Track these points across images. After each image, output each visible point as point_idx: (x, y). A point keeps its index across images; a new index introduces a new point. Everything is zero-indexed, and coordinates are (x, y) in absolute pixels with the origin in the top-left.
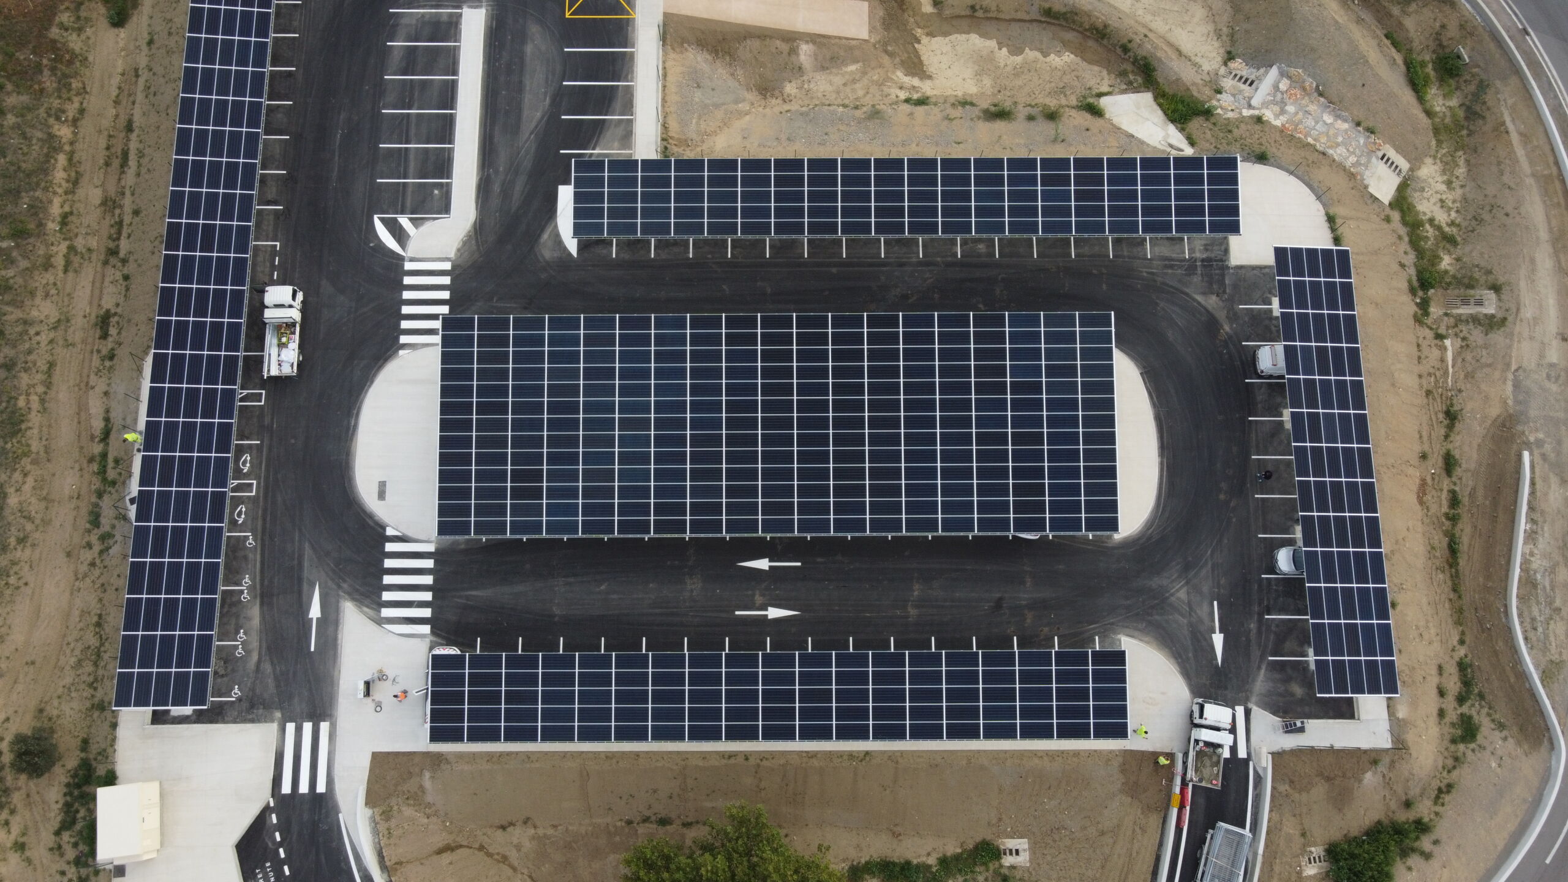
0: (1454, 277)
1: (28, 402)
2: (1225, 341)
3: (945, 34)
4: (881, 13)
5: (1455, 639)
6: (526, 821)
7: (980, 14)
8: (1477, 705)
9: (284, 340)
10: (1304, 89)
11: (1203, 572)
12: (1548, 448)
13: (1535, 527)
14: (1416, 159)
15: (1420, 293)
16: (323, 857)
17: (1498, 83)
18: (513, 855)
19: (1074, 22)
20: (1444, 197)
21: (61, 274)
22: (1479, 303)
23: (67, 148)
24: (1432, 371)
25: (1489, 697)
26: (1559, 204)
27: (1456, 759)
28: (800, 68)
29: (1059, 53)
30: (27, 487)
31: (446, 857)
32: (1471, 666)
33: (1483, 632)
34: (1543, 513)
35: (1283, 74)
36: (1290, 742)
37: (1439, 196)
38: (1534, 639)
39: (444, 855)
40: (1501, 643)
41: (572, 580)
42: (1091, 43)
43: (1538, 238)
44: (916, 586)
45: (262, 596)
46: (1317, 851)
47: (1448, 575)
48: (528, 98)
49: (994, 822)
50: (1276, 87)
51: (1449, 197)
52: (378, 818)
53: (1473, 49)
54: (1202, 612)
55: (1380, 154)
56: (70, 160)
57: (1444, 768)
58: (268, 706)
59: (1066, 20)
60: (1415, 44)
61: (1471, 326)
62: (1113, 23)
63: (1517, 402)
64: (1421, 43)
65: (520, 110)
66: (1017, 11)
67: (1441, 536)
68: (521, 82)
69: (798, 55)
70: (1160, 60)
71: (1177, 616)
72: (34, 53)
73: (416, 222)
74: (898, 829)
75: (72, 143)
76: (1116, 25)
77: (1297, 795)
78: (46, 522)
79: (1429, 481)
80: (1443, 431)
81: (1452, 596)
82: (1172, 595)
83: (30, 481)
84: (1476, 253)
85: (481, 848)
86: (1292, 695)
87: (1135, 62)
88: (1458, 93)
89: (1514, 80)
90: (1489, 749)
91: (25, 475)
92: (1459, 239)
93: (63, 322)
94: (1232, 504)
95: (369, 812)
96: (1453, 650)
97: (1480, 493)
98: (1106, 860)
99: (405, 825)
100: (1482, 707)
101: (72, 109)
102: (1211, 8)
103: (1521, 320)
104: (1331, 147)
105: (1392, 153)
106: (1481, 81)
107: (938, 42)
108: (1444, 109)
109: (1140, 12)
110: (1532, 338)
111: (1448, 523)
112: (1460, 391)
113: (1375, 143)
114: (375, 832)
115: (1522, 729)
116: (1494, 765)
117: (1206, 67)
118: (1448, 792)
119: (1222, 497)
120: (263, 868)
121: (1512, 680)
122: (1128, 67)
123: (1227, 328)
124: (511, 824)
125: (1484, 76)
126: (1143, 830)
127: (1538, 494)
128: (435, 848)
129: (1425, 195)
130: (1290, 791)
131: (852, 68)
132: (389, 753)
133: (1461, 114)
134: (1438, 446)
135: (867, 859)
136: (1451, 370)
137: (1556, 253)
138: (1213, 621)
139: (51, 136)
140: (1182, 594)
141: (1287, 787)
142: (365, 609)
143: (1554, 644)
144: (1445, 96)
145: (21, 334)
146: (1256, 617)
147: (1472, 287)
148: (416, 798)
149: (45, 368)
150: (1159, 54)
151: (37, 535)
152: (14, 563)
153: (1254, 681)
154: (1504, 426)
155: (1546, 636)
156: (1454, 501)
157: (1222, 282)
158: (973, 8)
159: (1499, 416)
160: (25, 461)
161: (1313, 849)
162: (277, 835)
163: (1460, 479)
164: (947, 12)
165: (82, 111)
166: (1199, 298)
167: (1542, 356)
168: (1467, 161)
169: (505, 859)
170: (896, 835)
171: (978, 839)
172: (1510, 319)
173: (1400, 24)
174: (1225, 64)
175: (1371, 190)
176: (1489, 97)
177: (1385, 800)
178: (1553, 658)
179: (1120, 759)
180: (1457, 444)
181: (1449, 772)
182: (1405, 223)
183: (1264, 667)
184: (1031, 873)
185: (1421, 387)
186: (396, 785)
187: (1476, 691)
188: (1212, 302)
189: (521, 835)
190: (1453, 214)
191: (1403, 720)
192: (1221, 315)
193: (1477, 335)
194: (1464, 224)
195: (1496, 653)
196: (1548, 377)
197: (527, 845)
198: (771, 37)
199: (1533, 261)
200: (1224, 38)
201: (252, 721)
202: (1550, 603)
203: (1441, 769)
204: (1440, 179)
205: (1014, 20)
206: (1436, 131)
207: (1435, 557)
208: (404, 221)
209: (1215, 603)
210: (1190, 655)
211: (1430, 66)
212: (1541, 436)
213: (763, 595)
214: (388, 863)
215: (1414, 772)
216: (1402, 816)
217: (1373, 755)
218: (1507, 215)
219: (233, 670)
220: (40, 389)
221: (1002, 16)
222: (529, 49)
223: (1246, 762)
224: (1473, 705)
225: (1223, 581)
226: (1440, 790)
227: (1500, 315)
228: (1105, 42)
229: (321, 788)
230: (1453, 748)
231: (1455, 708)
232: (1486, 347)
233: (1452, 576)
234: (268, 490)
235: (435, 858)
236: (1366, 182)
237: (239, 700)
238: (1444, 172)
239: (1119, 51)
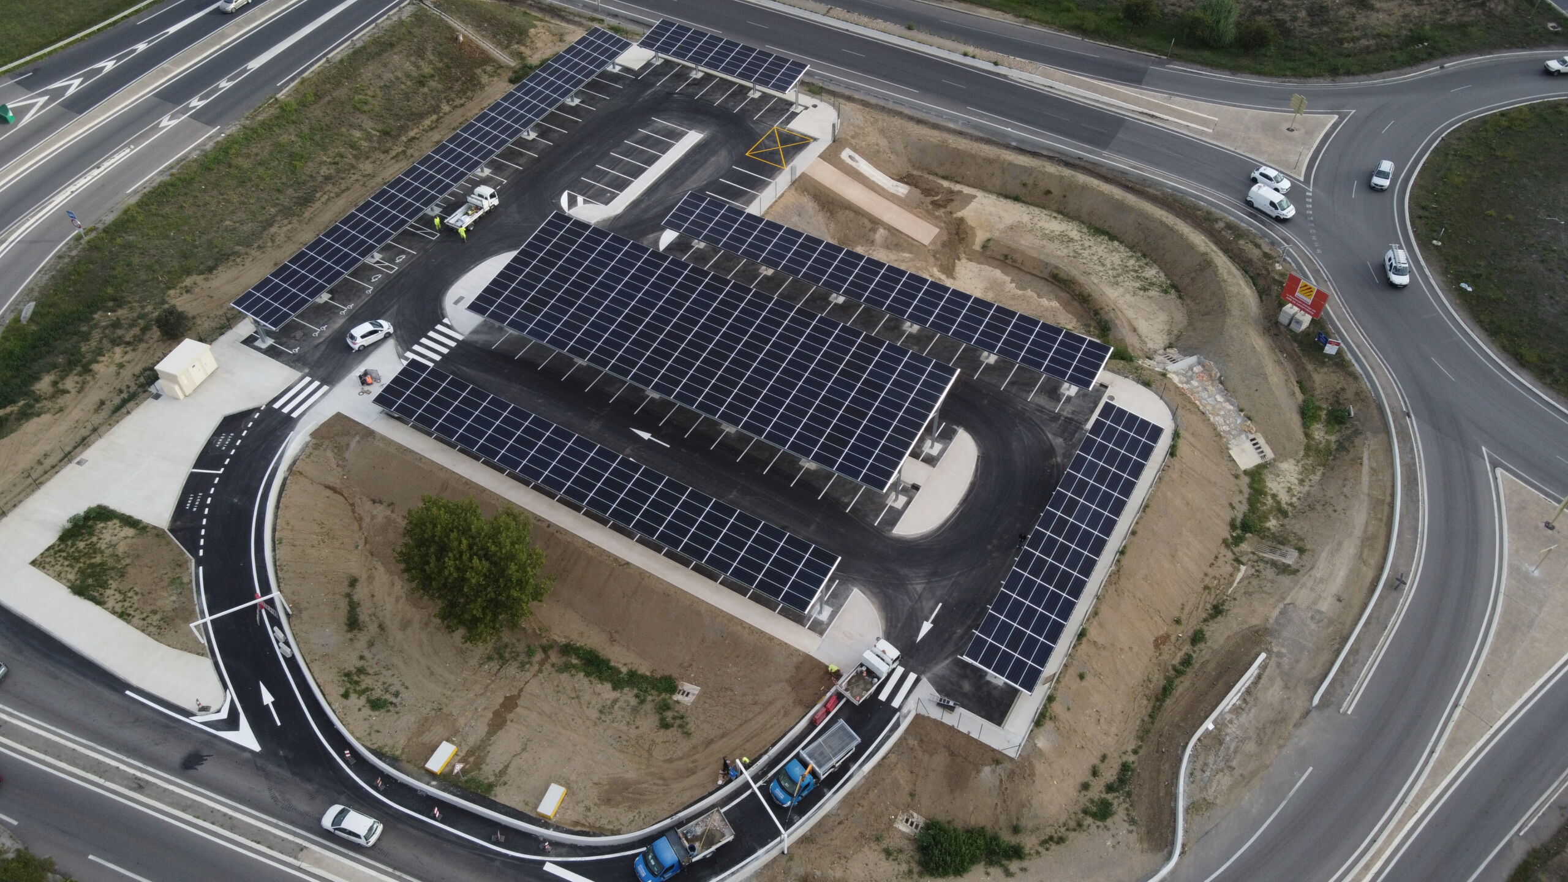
0: (1273, 534)
1: (322, 196)
2: (1053, 466)
3: (979, 263)
4: (945, 238)
5: (1131, 746)
6: (391, 504)
7: (1009, 261)
8: (1121, 799)
9: (470, 212)
10: (1211, 376)
11: (945, 583)
12: (1285, 661)
13: (1244, 705)
14: (1281, 455)
15: (1239, 532)
16: (263, 447)
17: (1369, 434)
18: (367, 520)
19: (1070, 287)
20: (1293, 487)
21: (389, 158)
22: (1284, 555)
23: (441, 115)
24: (1218, 576)
25: (1135, 798)
26: (1381, 519)
27: (1080, 825)
28: (873, 242)
29: (1049, 300)
30: (285, 229)
31: (329, 492)
32: (1133, 771)
33: (1157, 752)
34: (1256, 699)
35: (1199, 363)
36: (936, 713)
37: (1289, 485)
38: (1199, 777)
39: (328, 490)
40: (1167, 766)
41: (525, 389)
42: (1076, 303)
43: (1352, 533)
44: (735, 493)
45: (352, 316)
46: (917, 818)
47: (1152, 704)
48: (695, 177)
49: (685, 664)
50: (1191, 368)
51: (1297, 489)
52: (310, 444)
53: (1360, 410)
54: (927, 605)
55: (1251, 436)
56: (438, 120)
57: (1064, 825)
58: (305, 364)
59: (1065, 285)
60: (1316, 393)
61: (1269, 566)
62: (1095, 295)
63: (1277, 622)
64: (1322, 394)
65: (687, 179)
66: (1034, 268)
67: (1162, 677)
68: (696, 170)
69: (875, 233)
70: (1116, 325)
71: (906, 598)
72: (461, 73)
73: (585, 202)
74: (616, 636)
75: (445, 114)
76: (1097, 297)
77: (920, 753)
78: (279, 247)
79: (1173, 638)
80: (1204, 616)
81: (1146, 719)
82: (912, 584)
83: (290, 226)
84: (1296, 526)
85: (352, 505)
86: (961, 687)
87: (1099, 322)
88: (1338, 434)
89: (1382, 437)
90: (1113, 831)
91: (290, 223)
92: (1290, 514)
93: (372, 176)
94: (994, 555)
95: (308, 439)
96: (1124, 753)
97: (1212, 665)
98: (746, 722)
99: (322, 459)
100: (1124, 801)
101: (458, 102)
102: (1173, 318)
103: (1310, 576)
104: (1213, 414)
105: (1261, 441)
106: (1357, 430)
107: (973, 266)
108: (1322, 439)
109: (1121, 302)
110: (1312, 589)
111: (1172, 673)
112: (1235, 599)
113: (1249, 426)
114: (303, 450)
115: (1149, 832)
116: (1109, 843)
117: (1150, 345)
118: (1058, 843)
119: (989, 547)
120: (228, 435)
121: (1161, 794)
122: (1093, 323)
123: (1059, 459)
124: (381, 502)
125: (1360, 427)
126: (786, 714)
127: (1260, 686)
128: (327, 483)
129: (1278, 479)
130: (917, 747)
131: (907, 255)
132: (346, 417)
133: (1334, 446)
134: (1195, 623)
135: (583, 644)
136: (1235, 584)
137: (1362, 546)
138: (932, 614)
139: (438, 106)
140: (919, 588)
141: (916, 743)
142: (399, 348)
143: (1213, 788)
144: (1326, 433)
145: (346, 170)
146: (965, 627)
147: (1283, 544)
148: (340, 450)
149: (343, 188)
150: (1117, 322)
151: (269, 249)
152: (247, 254)
153: (936, 664)
154: (1257, 632)
155: (1210, 780)
156: (1187, 661)
157: (1073, 434)
158: (1006, 256)
159: (1256, 626)
160: (295, 219)
161: (915, 815)
162: (251, 424)
163: (1201, 651)
164: (988, 253)
165: (462, 105)
166: (1050, 436)
167: (1314, 603)
168: (1324, 474)
169: (360, 519)
170: (613, 640)
171: (666, 673)
172: (1302, 572)
173: (1310, 376)
174: (1165, 349)
175: (1231, 452)
176: (1358, 441)
177: (996, 809)
178: (1207, 798)
179: (801, 659)
180: (1212, 629)
181: (1067, 830)
182: (1250, 486)
183: (950, 659)
184: (687, 710)
185: (1203, 581)
186: (335, 435)
187: (1127, 789)
188: (1058, 442)
189: (381, 512)
190: (1294, 500)
191: (1040, 750)
192: (1059, 451)
193: (1269, 573)
194: (1299, 507)
195: (1159, 771)
196: (1312, 618)
197: (380, 519)
198: (863, 216)
199: (1340, 544)
200: (1172, 336)
201: (291, 367)
202: (1227, 760)
203: (1061, 823)
204: (1296, 475)
205: (1031, 274)
206: (1308, 448)
207: (1147, 687)
208: (580, 199)
209: (940, 604)
210: (899, 625)
211: (1325, 412)
212: (1284, 651)
213: (632, 450)
214: (294, 469)
215: (1033, 802)
216: (1007, 838)
217: (998, 756)
218: (1335, 511)
219: (304, 340)
220: (332, 195)
221: (1023, 268)
222: (713, 159)
223: (895, 711)
224: (1118, 797)
225: (955, 595)
226: (1051, 838)
227: (1294, 567)
228: (1085, 305)
229: (295, 415)
230: (1081, 815)
231: (1101, 792)
232: (1272, 582)
233: (1154, 706)
234: (399, 274)
235: (321, 487)
236: (1229, 446)
237: (294, 354)
238: (1301, 473)
239: (1092, 313)
